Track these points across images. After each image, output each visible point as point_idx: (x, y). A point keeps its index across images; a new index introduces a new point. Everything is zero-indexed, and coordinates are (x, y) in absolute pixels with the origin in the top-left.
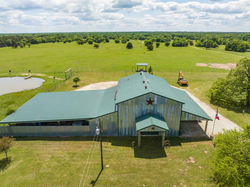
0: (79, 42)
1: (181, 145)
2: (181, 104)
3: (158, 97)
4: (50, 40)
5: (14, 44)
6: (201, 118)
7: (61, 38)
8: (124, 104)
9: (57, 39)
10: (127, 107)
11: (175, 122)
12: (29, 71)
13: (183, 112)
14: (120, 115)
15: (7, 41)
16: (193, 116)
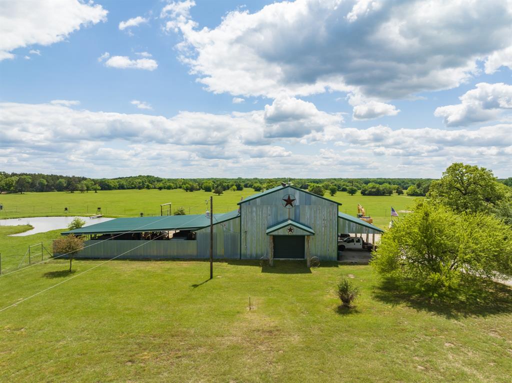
0: (187, 187)
1: (338, 267)
2: (337, 204)
3: (300, 193)
4: (133, 186)
5: (70, 185)
6: (370, 229)
7: (154, 182)
8: (249, 204)
9: (146, 184)
10: (254, 209)
11: (330, 235)
12: (99, 208)
13: (342, 219)
14: (244, 223)
15: (58, 181)
16: (356, 226)
